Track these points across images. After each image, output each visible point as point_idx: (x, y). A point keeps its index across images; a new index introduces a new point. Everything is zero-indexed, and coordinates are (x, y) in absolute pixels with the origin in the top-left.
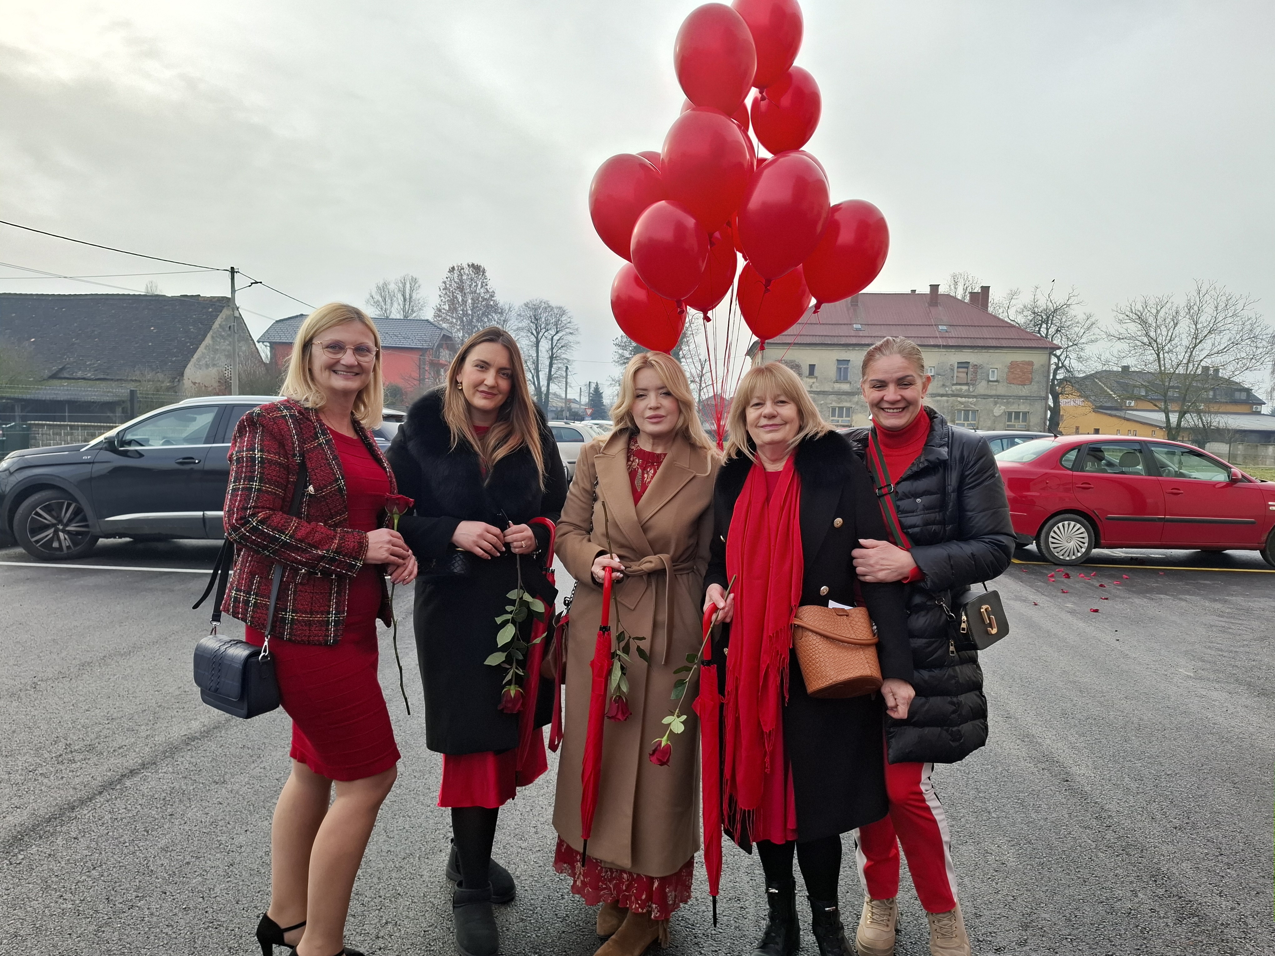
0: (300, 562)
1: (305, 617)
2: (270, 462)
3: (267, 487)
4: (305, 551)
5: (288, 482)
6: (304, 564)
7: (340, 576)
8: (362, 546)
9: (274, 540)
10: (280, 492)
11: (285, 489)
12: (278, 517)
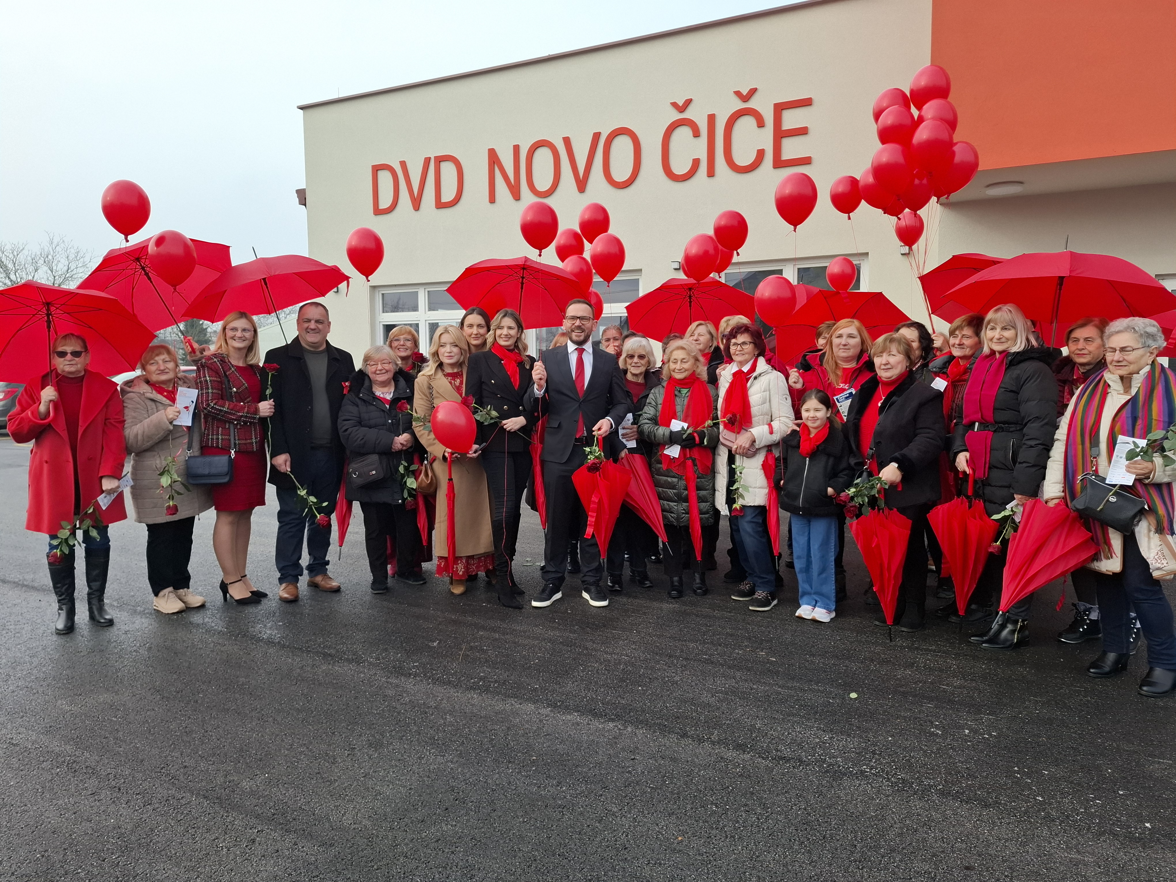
0: (233, 419)
1: (243, 442)
2: (214, 381)
3: (215, 391)
4: (234, 414)
5: (222, 388)
6: (235, 420)
7: (251, 423)
8: (257, 411)
9: (221, 411)
10: (220, 392)
11: (222, 391)
12: (221, 402)
